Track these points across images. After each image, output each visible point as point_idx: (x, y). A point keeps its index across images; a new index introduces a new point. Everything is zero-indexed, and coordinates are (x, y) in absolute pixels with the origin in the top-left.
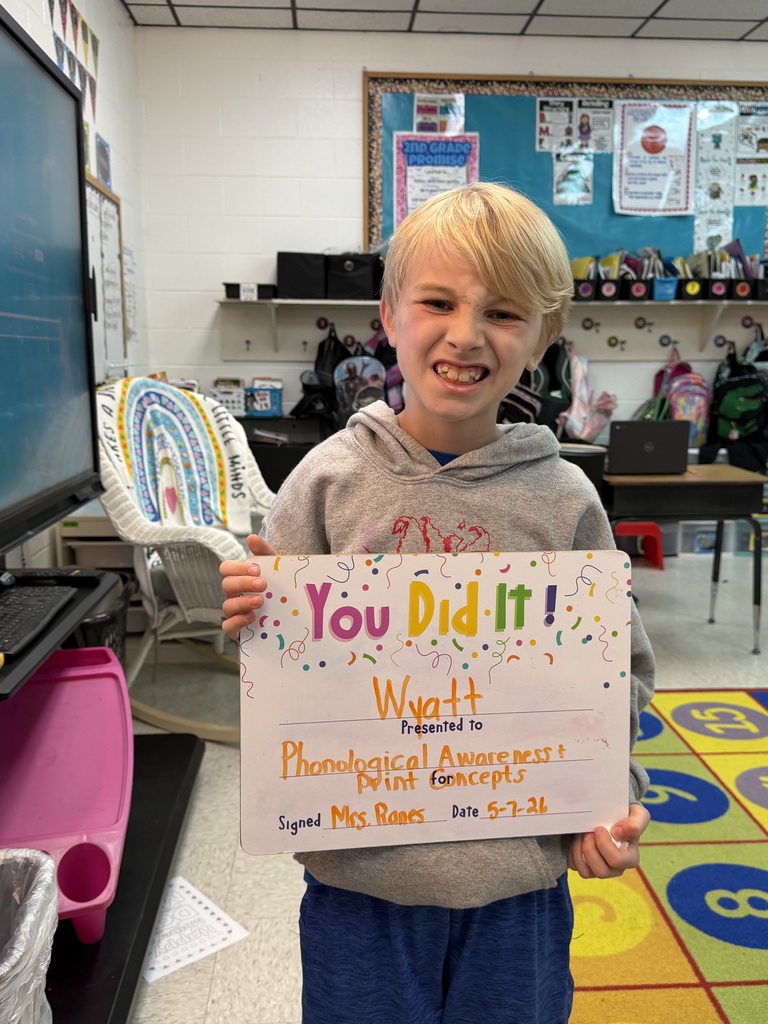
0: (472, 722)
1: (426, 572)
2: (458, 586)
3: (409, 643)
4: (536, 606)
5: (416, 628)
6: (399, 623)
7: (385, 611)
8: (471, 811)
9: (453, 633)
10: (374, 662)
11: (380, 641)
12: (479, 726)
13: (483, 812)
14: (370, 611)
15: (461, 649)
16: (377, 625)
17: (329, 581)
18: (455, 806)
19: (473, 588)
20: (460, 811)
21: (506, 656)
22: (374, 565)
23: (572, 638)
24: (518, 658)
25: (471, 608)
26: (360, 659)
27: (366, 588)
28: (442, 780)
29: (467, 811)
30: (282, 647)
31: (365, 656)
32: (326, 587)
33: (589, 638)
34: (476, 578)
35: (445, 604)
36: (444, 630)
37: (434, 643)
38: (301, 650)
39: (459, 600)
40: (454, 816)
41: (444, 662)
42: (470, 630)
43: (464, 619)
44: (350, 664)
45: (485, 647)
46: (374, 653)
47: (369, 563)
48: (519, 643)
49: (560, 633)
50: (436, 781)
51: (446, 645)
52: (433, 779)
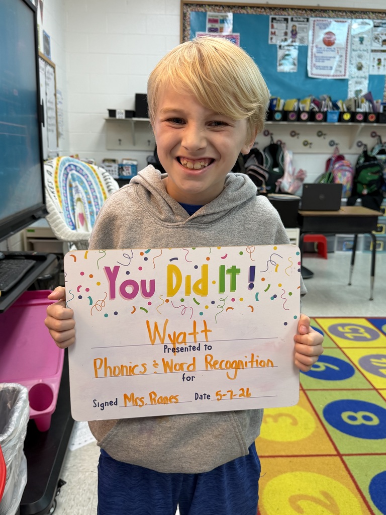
0: (206, 346)
1: (177, 259)
2: (196, 267)
3: (167, 301)
4: (243, 278)
5: (171, 292)
6: (161, 289)
7: (153, 283)
8: (206, 396)
9: (193, 295)
10: (147, 312)
11: (150, 300)
12: (210, 348)
13: (213, 396)
14: (143, 282)
15: (198, 304)
16: (148, 290)
17: (118, 265)
18: (196, 394)
19: (205, 268)
20: (199, 396)
21: (225, 307)
22: (145, 255)
23: (265, 297)
24: (233, 309)
25: (204, 280)
26: (138, 310)
27: (140, 268)
28: (188, 379)
29: (203, 396)
30: (91, 303)
31: (141, 308)
32: (117, 269)
33: (275, 296)
34: (206, 262)
35: (188, 278)
36: (188, 293)
37: (182, 300)
38: (103, 305)
39: (197, 275)
40: (196, 399)
41: (189, 311)
42: (204, 292)
43: (200, 286)
44: (132, 313)
45: (213, 302)
46: (147, 307)
47: (142, 254)
48: (233, 300)
49: (257, 294)
50: (185, 379)
51: (189, 301)
52: (184, 378)
